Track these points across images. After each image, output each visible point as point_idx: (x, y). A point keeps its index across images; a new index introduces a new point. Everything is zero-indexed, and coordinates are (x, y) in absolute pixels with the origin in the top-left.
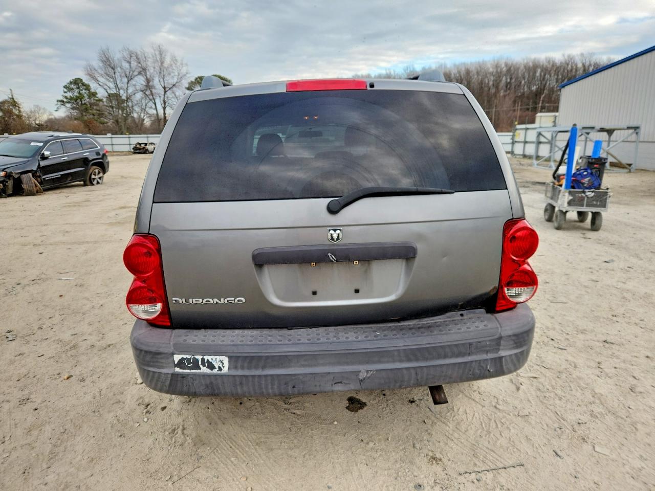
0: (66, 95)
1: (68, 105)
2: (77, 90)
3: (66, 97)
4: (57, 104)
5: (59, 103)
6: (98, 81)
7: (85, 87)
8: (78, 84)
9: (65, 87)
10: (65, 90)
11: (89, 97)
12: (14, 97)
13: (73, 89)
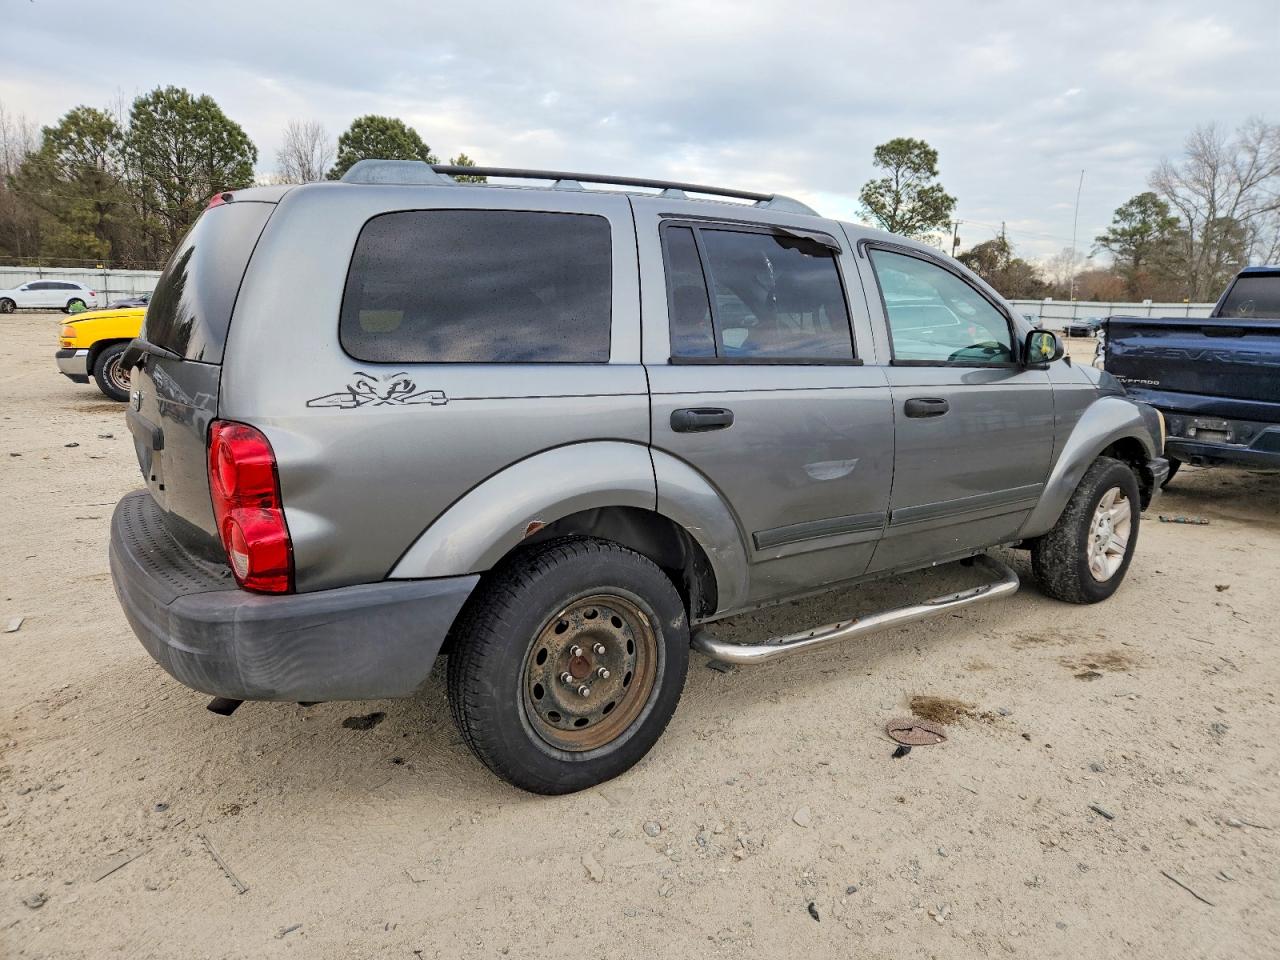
0: (1116, 226)
1: (1116, 246)
2: (1140, 217)
3: (1114, 232)
4: (1094, 245)
5: (1099, 243)
6: (1175, 195)
7: (1157, 209)
8: (1145, 204)
9: (1119, 212)
10: (1118, 218)
11: (1162, 228)
12: (1006, 236)
13: (1132, 215)
